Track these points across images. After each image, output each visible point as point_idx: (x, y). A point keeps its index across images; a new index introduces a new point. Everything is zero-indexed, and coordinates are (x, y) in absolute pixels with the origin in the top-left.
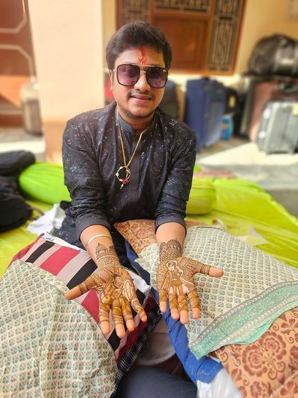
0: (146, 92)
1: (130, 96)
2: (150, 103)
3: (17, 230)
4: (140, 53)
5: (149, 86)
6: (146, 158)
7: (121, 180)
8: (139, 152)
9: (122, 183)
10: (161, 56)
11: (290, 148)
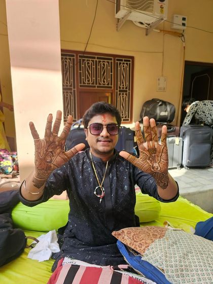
0: (107, 137)
1: (98, 141)
2: (110, 144)
3: (19, 259)
4: (103, 117)
5: (108, 134)
6: (113, 177)
7: (99, 196)
8: (108, 174)
9: (100, 198)
10: (115, 118)
11: (178, 165)
